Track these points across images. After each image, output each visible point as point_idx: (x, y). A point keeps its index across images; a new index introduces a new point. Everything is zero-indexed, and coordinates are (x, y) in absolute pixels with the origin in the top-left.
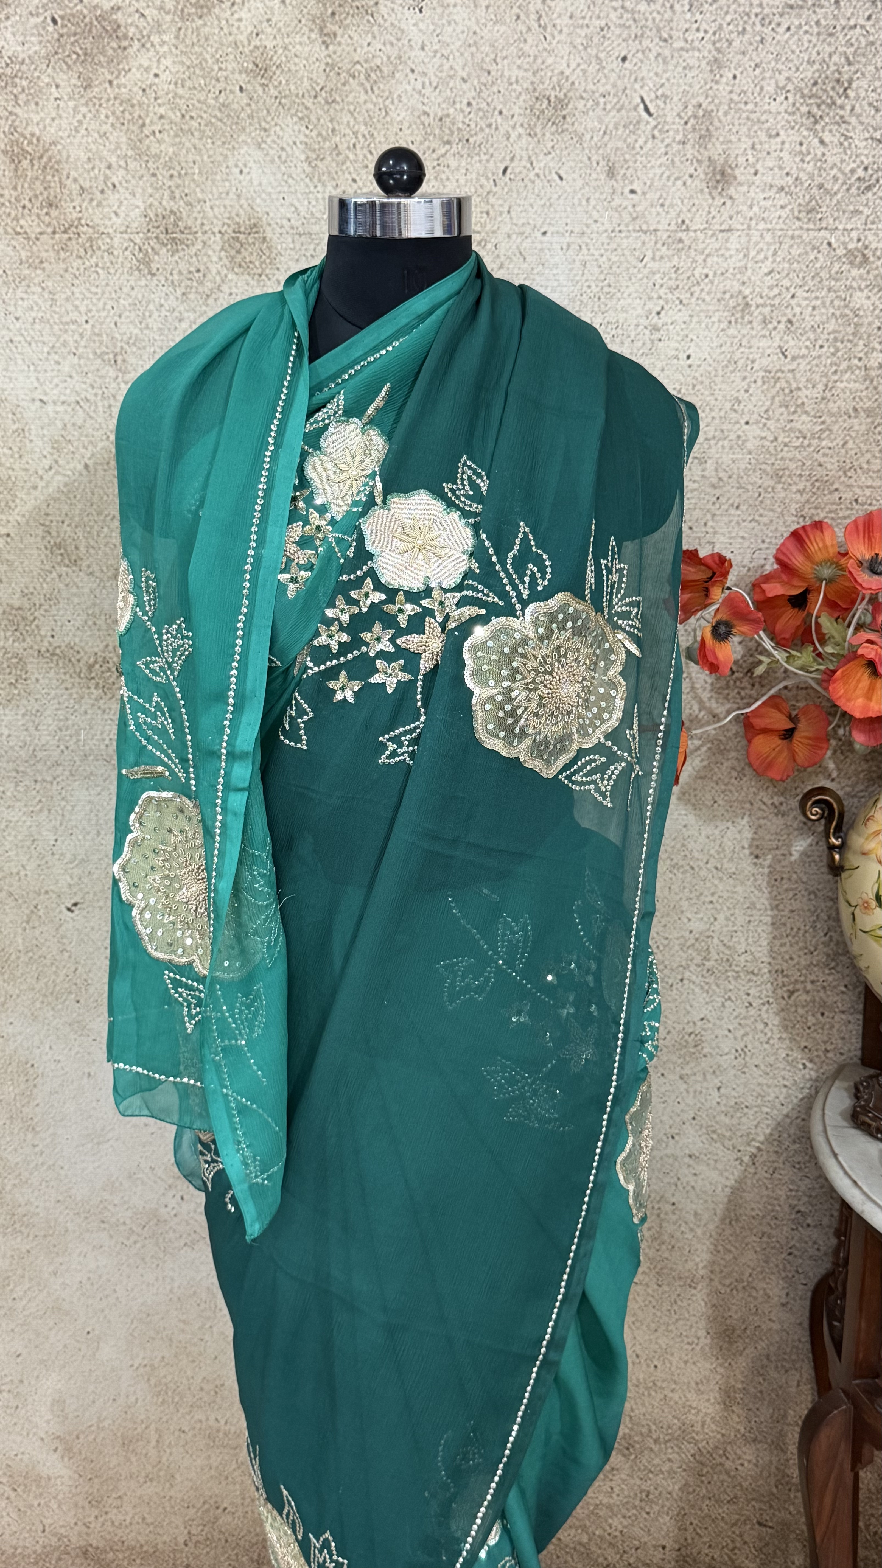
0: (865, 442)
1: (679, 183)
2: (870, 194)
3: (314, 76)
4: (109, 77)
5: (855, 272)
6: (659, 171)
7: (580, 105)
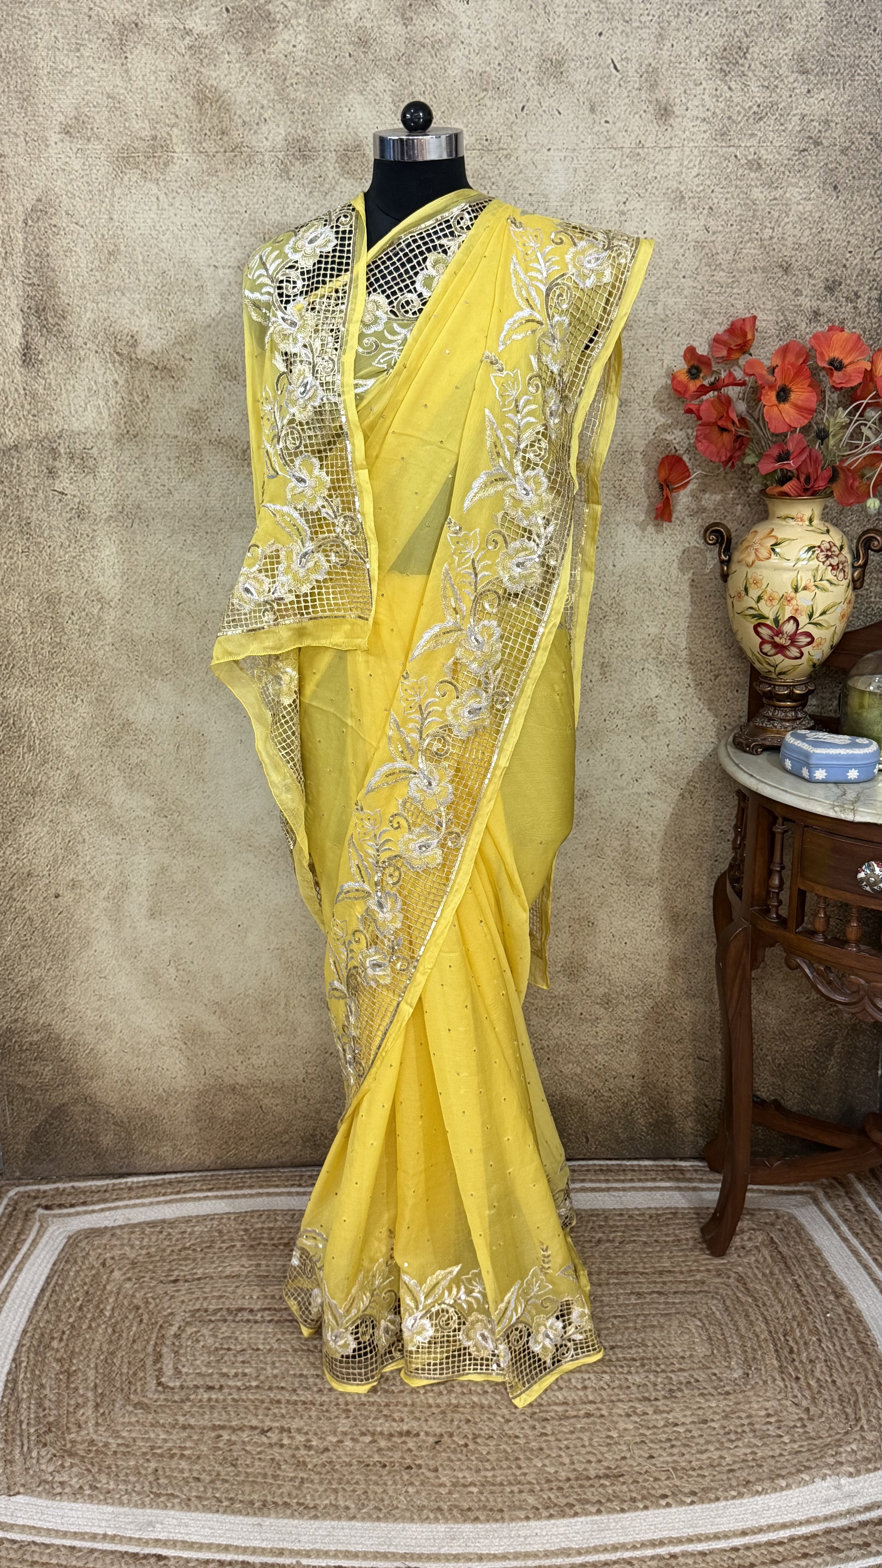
0: (762, 290)
1: (637, 116)
2: (761, 123)
3: (398, 46)
4: (263, 47)
5: (752, 175)
6: (624, 108)
7: (572, 65)
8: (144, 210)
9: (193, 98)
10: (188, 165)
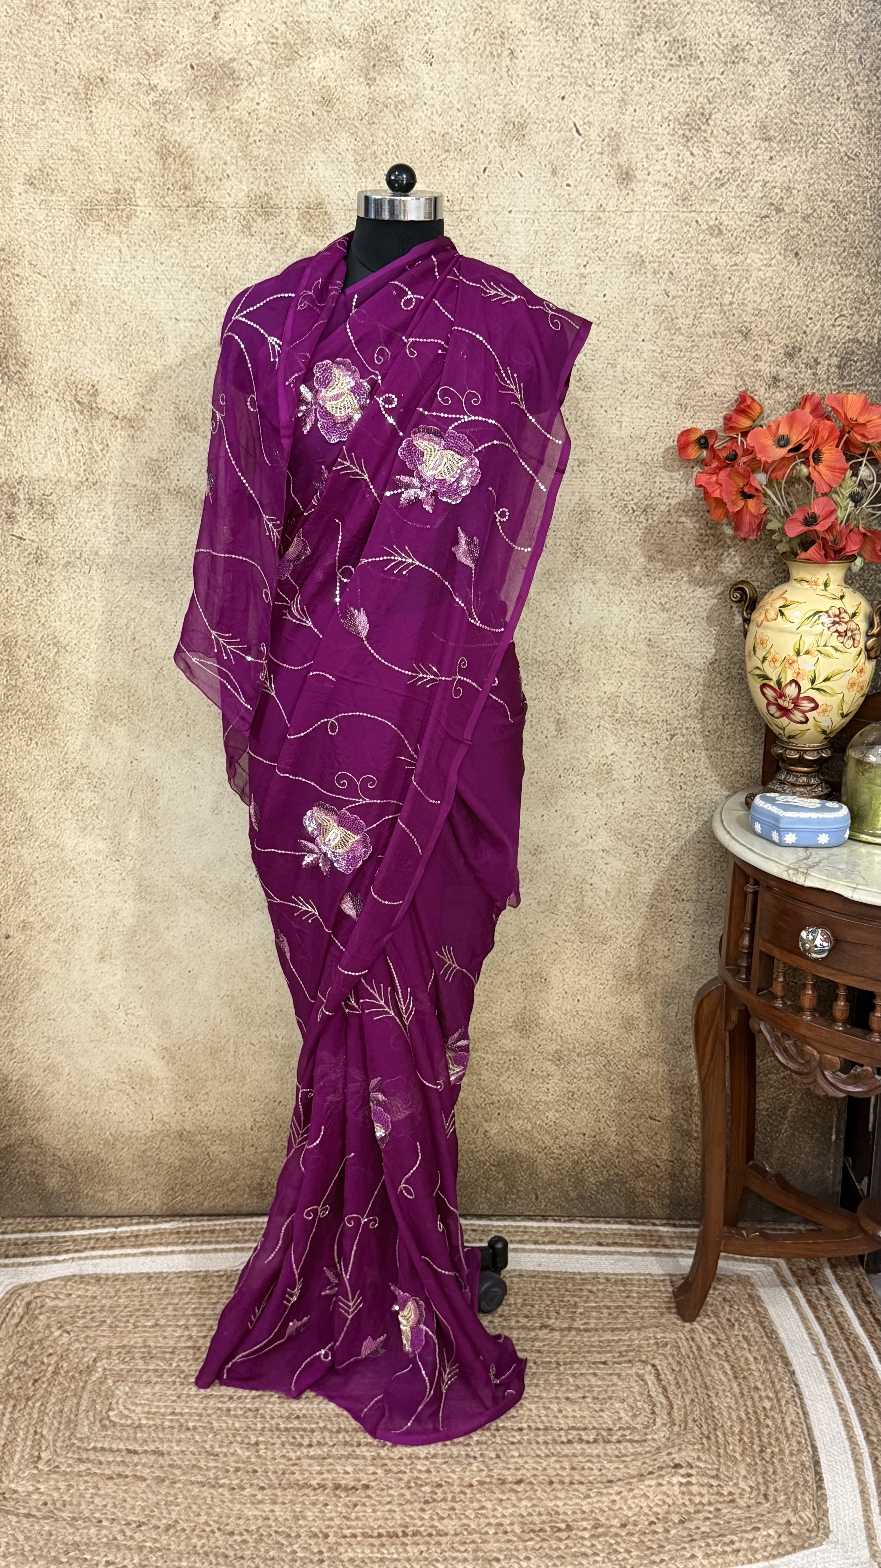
0: (721, 354)
1: (599, 180)
2: (723, 189)
3: (361, 106)
4: (227, 104)
5: (713, 240)
6: (585, 172)
7: (534, 127)
8: (106, 262)
9: (157, 153)
10: (151, 218)
